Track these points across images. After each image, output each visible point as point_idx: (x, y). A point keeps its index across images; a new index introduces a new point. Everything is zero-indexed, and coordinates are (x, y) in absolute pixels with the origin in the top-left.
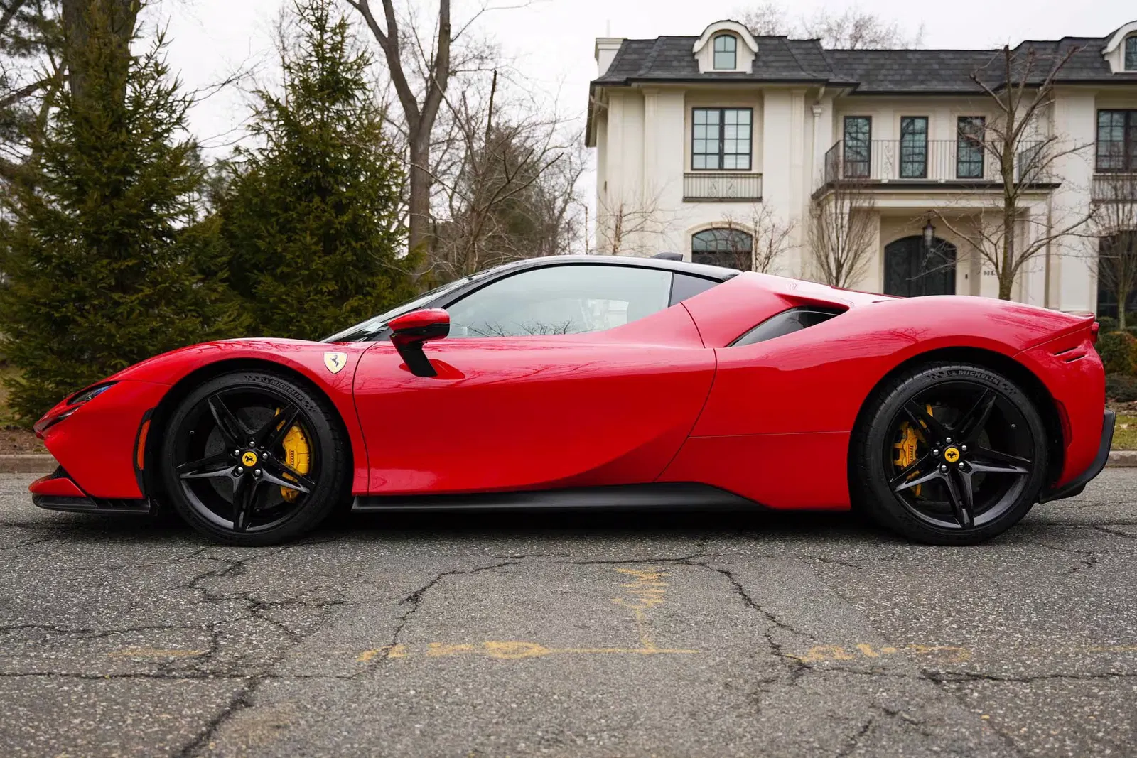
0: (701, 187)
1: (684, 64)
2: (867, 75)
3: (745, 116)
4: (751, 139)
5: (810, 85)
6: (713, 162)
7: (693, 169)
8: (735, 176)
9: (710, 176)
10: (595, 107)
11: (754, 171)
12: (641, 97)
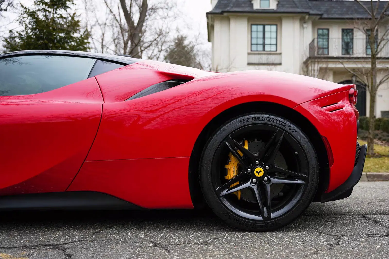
0: (255, 59)
1: (247, 5)
2: (327, 11)
3: (274, 28)
4: (277, 38)
5: (301, 15)
6: (260, 48)
7: (251, 51)
8: (270, 54)
9: (259, 54)
10: (210, 24)
11: (278, 52)
12: (228, 19)
